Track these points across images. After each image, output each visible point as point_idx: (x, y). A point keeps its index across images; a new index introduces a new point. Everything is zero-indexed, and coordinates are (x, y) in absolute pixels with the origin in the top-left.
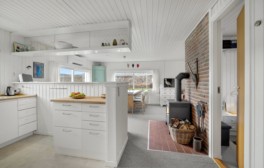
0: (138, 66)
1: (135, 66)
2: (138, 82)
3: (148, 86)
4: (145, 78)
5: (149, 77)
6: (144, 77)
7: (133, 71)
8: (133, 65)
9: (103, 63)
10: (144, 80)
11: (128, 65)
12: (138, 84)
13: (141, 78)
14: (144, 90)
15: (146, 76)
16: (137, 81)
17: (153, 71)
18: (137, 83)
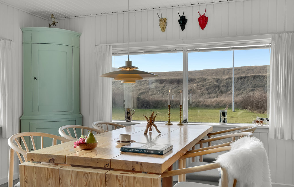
0: (203, 21)
1: (193, 23)
2: (209, 94)
3: (236, 103)
4: (227, 83)
5: (238, 81)
6: (225, 81)
7: (184, 45)
8: (183, 21)
9: (68, 18)
10: (224, 89)
11: (161, 21)
12: (210, 98)
13: (217, 84)
14: (227, 124)
15: (231, 78)
16: (207, 92)
17: (274, 39)
18: (207, 96)
